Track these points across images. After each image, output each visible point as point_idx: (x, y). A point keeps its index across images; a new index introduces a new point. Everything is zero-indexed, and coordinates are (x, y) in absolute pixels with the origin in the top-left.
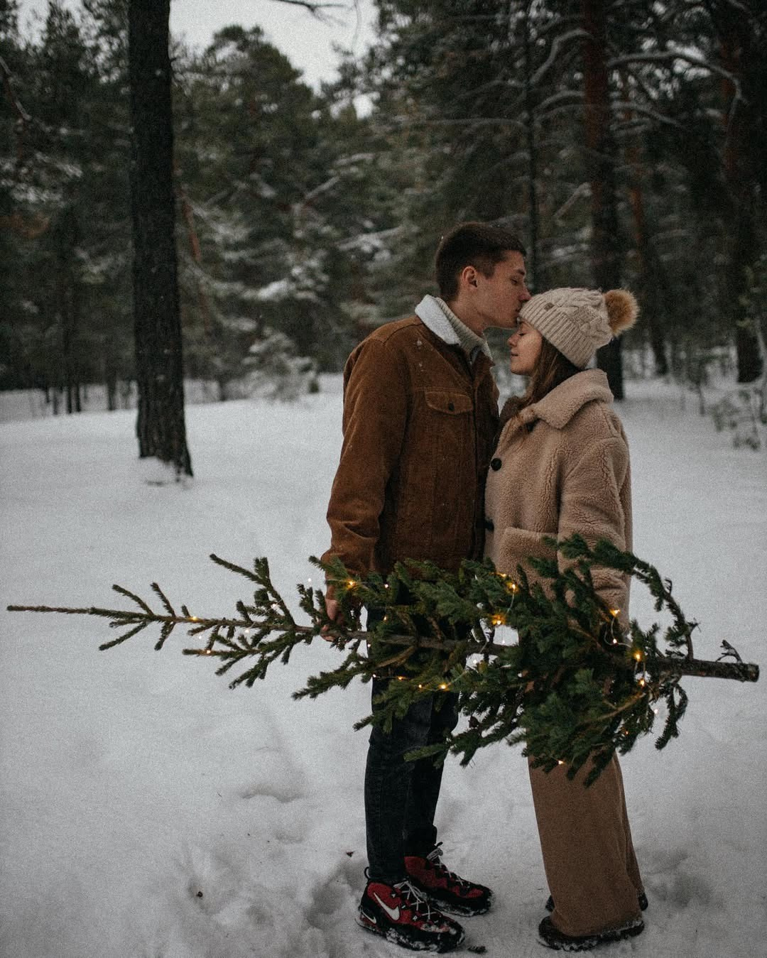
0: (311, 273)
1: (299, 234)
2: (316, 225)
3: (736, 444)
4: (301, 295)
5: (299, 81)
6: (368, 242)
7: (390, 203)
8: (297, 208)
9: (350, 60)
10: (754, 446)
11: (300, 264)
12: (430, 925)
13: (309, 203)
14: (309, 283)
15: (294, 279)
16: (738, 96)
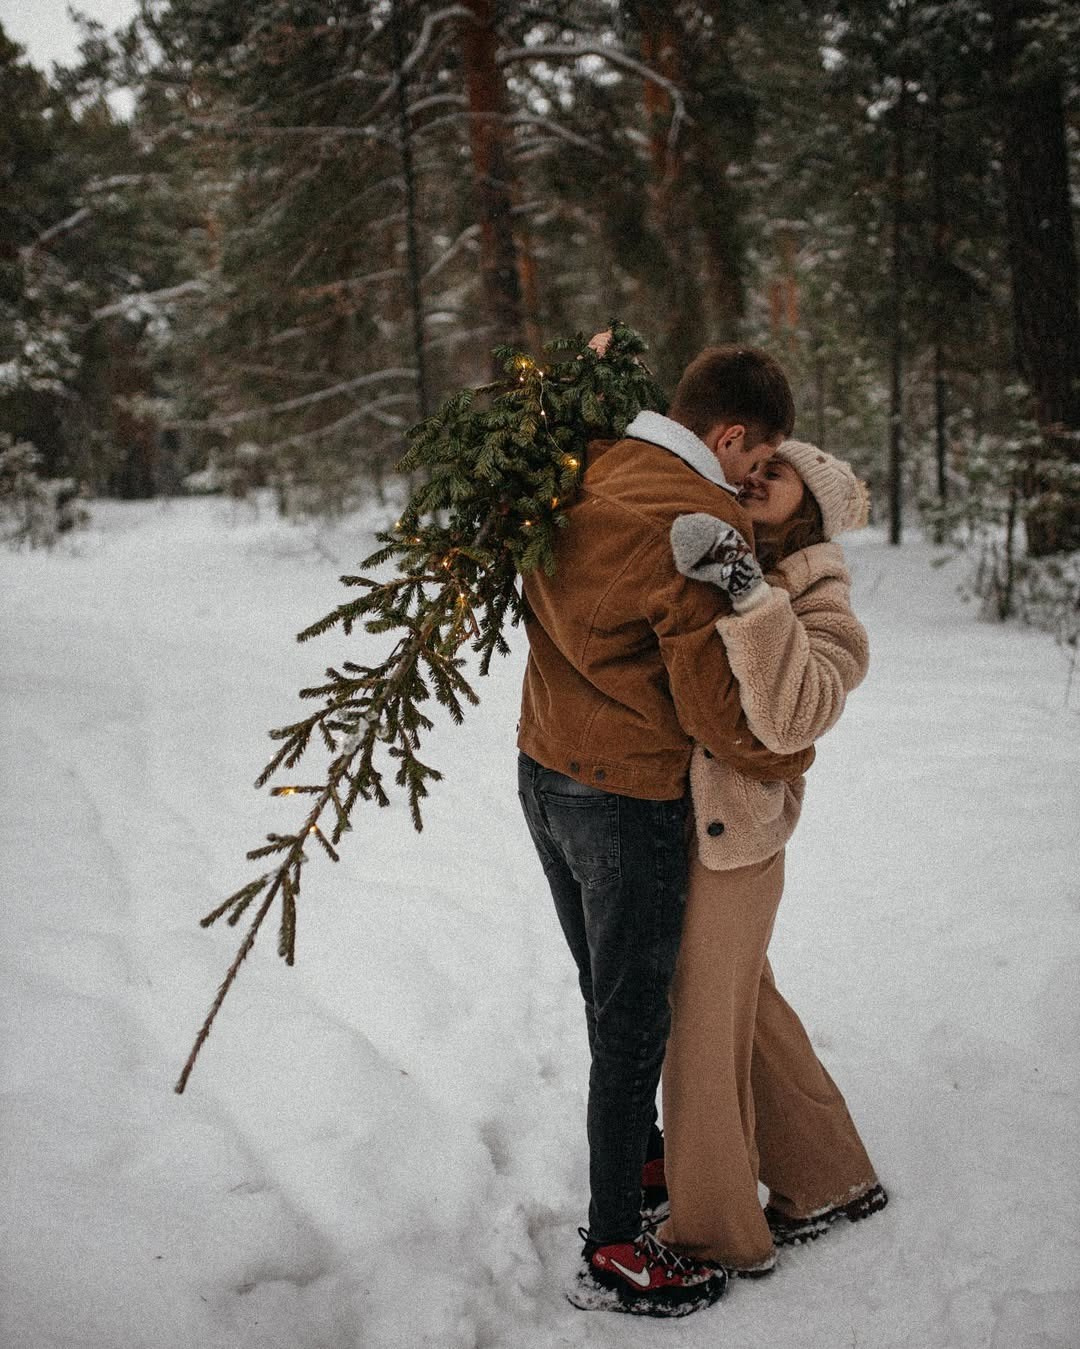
0: (53, 351)
1: (32, 293)
2: (58, 280)
4: (41, 385)
5: (22, 61)
6: (135, 306)
7: (173, 251)
8: (27, 252)
9: (98, 34)
11: (39, 339)
13: (46, 247)
14: (52, 366)
15: (27, 361)
16: (680, 112)
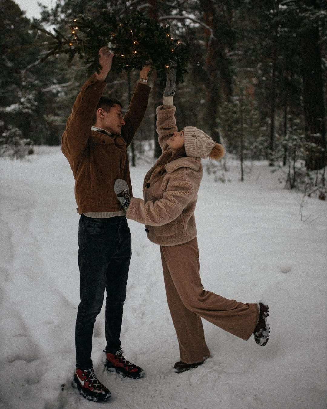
0: (29, 101)
1: (24, 84)
2: (31, 80)
3: (216, 180)
4: (26, 110)
5: (24, 16)
6: (55, 88)
7: (65, 72)
8: (23, 72)
9: (46, 9)
10: (223, 181)
11: (25, 97)
12: (95, 389)
13: (28, 70)
14: (29, 105)
15: (22, 104)
16: (212, 36)
